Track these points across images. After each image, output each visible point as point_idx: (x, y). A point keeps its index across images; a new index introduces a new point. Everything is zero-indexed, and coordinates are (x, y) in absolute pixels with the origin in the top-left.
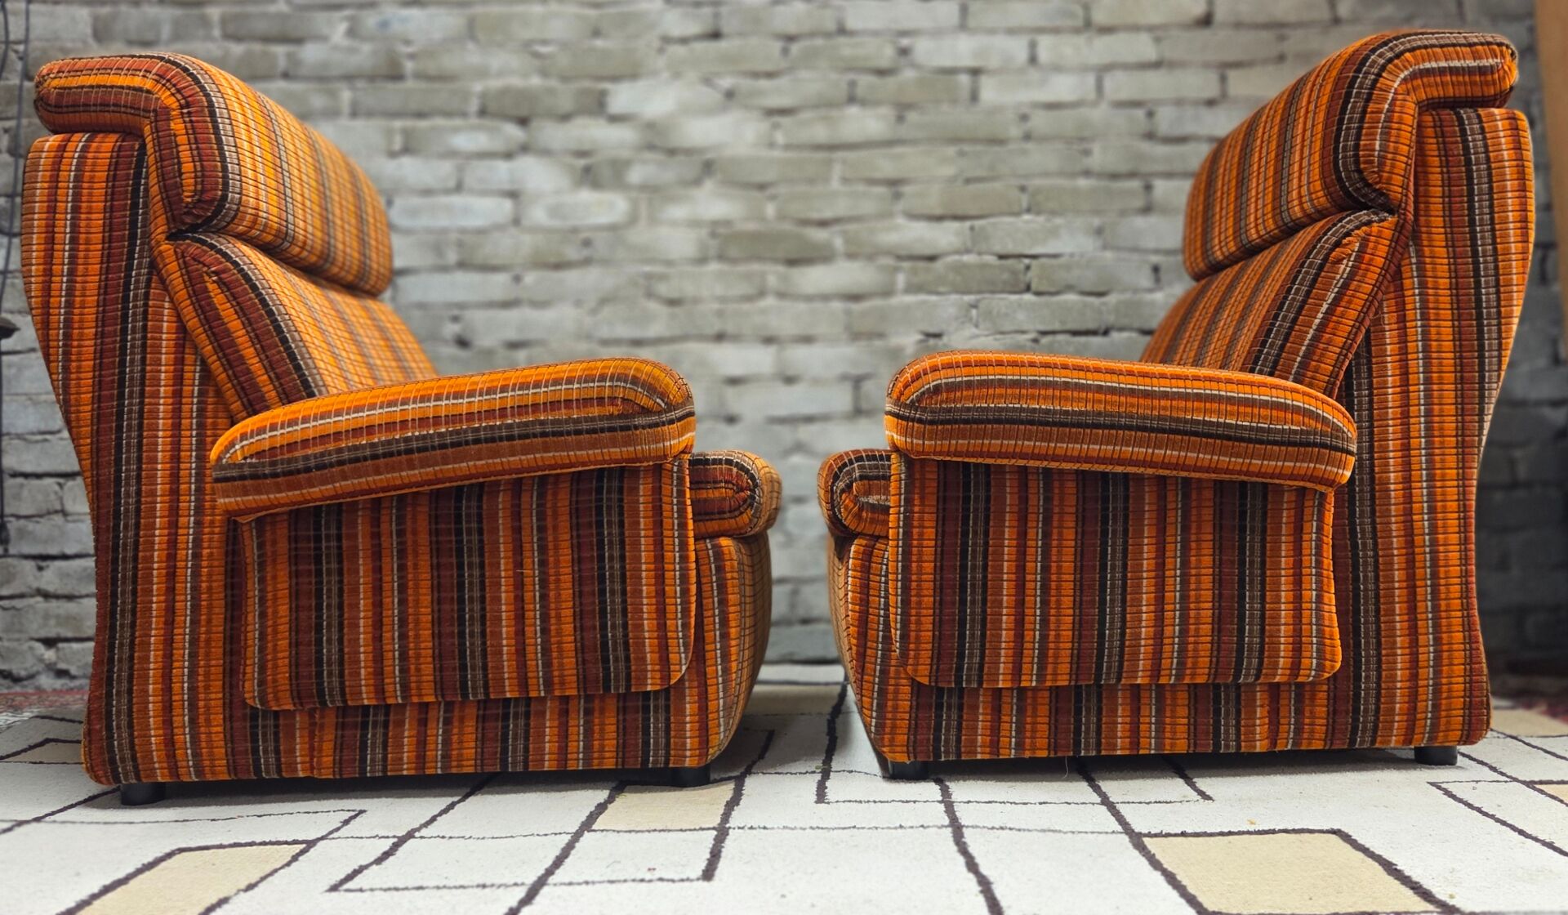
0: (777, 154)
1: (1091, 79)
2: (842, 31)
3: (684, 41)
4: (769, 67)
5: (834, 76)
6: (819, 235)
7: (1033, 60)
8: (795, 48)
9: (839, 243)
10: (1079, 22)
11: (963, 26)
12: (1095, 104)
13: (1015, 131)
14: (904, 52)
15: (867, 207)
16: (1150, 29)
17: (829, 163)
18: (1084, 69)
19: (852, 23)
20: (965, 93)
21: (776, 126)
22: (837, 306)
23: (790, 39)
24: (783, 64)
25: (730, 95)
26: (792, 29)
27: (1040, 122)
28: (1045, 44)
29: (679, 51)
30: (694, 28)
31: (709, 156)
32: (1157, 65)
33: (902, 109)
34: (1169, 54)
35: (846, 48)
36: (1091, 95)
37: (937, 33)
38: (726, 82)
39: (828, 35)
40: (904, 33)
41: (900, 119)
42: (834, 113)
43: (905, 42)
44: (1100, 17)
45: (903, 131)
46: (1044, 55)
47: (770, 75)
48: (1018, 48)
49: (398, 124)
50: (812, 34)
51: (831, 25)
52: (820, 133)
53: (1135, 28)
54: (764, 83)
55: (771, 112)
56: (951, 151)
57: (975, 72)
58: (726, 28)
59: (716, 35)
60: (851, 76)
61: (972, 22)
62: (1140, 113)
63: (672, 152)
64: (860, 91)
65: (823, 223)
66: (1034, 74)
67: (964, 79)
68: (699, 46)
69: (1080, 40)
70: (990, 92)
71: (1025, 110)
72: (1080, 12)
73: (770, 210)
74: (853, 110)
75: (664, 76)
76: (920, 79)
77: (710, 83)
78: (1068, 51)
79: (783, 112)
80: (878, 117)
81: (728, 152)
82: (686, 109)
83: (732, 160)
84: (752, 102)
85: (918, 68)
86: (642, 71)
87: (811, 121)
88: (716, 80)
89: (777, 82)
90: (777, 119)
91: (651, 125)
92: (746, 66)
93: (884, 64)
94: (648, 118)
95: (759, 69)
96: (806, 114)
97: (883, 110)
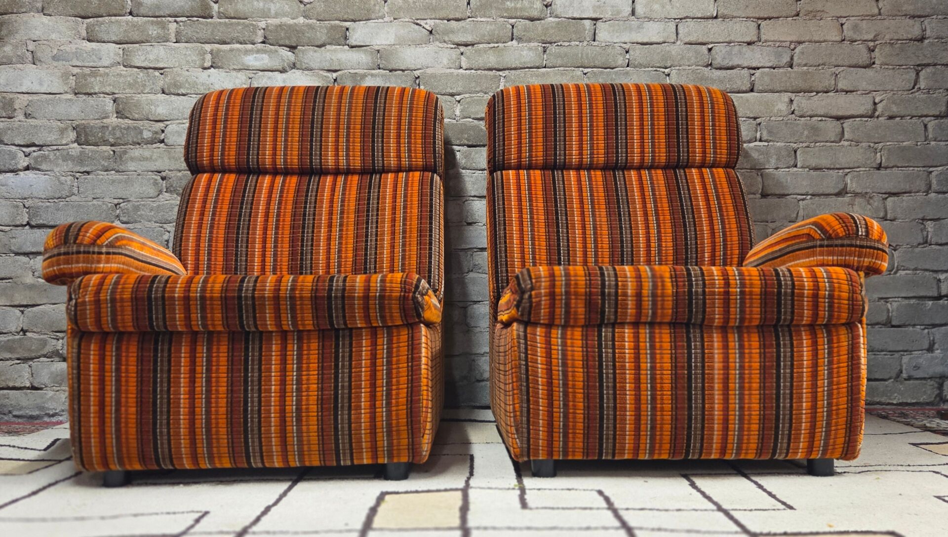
0: (461, 71)
4: (458, 16)
5: (502, 20)
7: (633, 13)
12: (673, 42)
13: (620, 61)
14: (549, 5)
17: (497, 79)
18: (667, 19)
20: (588, 35)
21: (462, 54)
24: (467, 13)
25: (431, 32)
27: (637, 53)
31: (417, 73)
32: (716, 17)
33: (546, 44)
34: (722, 11)
36: (672, 37)
38: (429, 24)
41: (546, 51)
42: (501, 45)
46: (640, 10)
47: (457, 20)
48: (623, 5)
49: (208, 47)
52: (492, 60)
54: (453, 24)
55: (458, 45)
57: (596, 19)
60: (512, 21)
62: (703, 49)
63: (392, 70)
64: (517, 33)
66: (634, 22)
67: (587, 23)
70: (604, 34)
71: (627, 46)
74: (513, 44)
75: (387, 19)
76: (558, 23)
77: (417, 24)
78: (656, 7)
79: (466, 45)
80: (530, 49)
81: (429, 71)
82: (402, 42)
83: (433, 76)
84: (446, 39)
85: (556, 17)
86: (373, 16)
87: (485, 51)
88: (422, 23)
89: (461, 23)
90: (462, 49)
91: (378, 51)
92: (443, 14)
93: (535, 14)
94: (377, 48)
95: (451, 17)
96: (481, 46)
97: (532, 44)
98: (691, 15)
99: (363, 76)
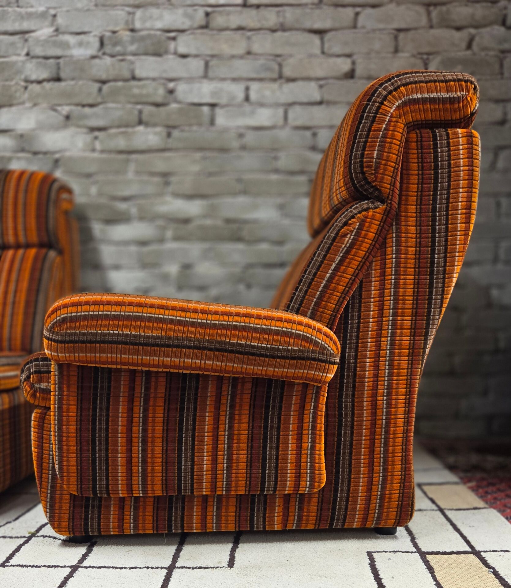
0: (96, 155)
1: (281, 111)
2: (134, 78)
3: (39, 82)
4: (91, 101)
5: (129, 106)
6: (122, 206)
7: (247, 99)
8: (106, 88)
9: (134, 211)
10: (276, 75)
11: (206, 76)
12: (282, 127)
13: (235, 144)
14: (171, 92)
15: (150, 189)
16: (318, 79)
17: (127, 161)
18: (277, 105)
19: (139, 73)
20: (206, 119)
21: (96, 138)
22: (133, 249)
23: (104, 82)
24: (99, 100)
25: (68, 117)
26: (104, 77)
27: (250, 138)
28: (254, 87)
29: (36, 88)
30: (44, 75)
31: (57, 156)
32: (320, 103)
33: (170, 128)
34: (327, 97)
35: (136, 89)
36: (281, 122)
37: (190, 80)
38: (65, 110)
39: (126, 80)
40: (171, 80)
41: (169, 135)
42: (130, 130)
43: (171, 85)
44: (287, 72)
45: (171, 143)
46: (253, 96)
47: (91, 106)
48: (238, 90)
50: (115, 80)
51: (127, 75)
52: (122, 143)
53: (308, 79)
54: (87, 110)
55: (92, 129)
56: (198, 155)
57: (213, 106)
58: (63, 75)
59: (58, 79)
60: (139, 107)
61: (210, 74)
62: (308, 134)
63: (35, 153)
64: (145, 117)
65: (125, 199)
66: (247, 108)
67: (206, 109)
68: (48, 86)
69: (275, 86)
70: (221, 120)
71: (242, 131)
72: (276, 67)
73: (94, 190)
74: (141, 128)
75: (28, 105)
76: (180, 110)
77: (55, 110)
78: (267, 93)
79: (100, 129)
80: (156, 134)
81: (67, 154)
82: (42, 127)
83: (70, 159)
84: (81, 123)
85: (179, 102)
86: (15, 102)
87: (116, 135)
88: (59, 108)
89: (95, 109)
90: (97, 133)
91: (22, 136)
92: (76, 100)
93: (159, 100)
94: (20, 132)
95: (85, 102)
96: (113, 131)
97: (158, 129)
98: (298, 100)
99: (10, 159)
